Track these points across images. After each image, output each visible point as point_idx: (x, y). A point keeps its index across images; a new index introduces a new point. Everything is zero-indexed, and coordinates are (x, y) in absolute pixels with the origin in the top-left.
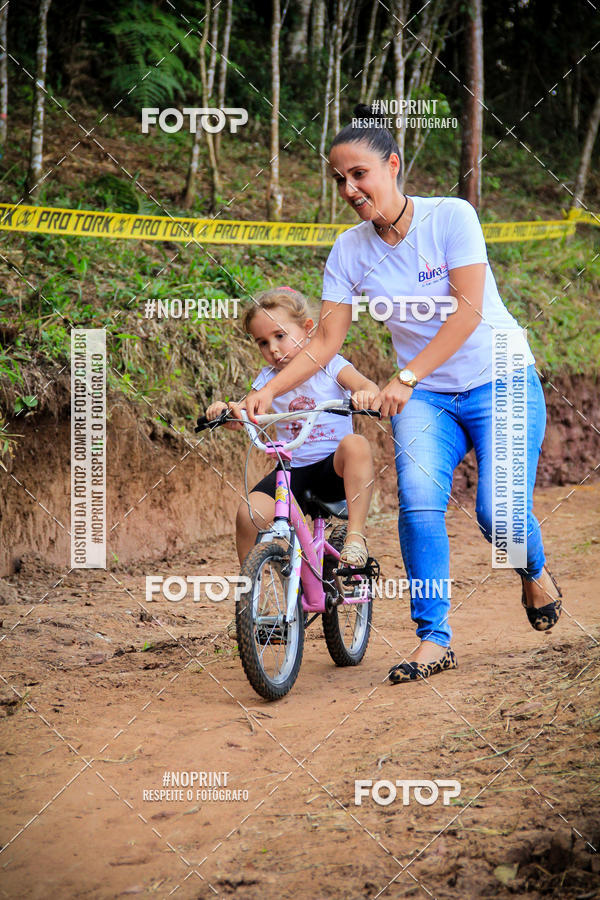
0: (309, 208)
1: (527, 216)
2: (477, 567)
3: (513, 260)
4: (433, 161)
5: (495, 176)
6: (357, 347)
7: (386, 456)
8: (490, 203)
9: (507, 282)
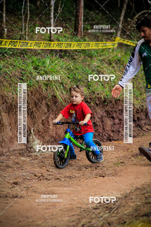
0: (17, 34)
1: (100, 39)
2: (78, 171)
3: (94, 56)
4: (65, 18)
5: (88, 24)
6: (34, 88)
7: (45, 129)
8: (86, 34)
9: (91, 64)
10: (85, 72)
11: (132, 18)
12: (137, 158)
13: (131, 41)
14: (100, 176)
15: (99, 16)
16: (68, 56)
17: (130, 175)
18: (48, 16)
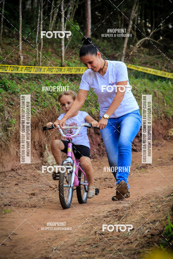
0: (32, 61)
4: (74, 46)
6: (48, 108)
10: (93, 93)
11: (134, 45)
12: (141, 170)
13: (134, 66)
14: (109, 187)
15: (104, 43)
16: (78, 80)
17: (135, 186)
18: (59, 44)
